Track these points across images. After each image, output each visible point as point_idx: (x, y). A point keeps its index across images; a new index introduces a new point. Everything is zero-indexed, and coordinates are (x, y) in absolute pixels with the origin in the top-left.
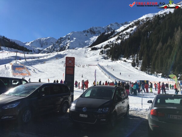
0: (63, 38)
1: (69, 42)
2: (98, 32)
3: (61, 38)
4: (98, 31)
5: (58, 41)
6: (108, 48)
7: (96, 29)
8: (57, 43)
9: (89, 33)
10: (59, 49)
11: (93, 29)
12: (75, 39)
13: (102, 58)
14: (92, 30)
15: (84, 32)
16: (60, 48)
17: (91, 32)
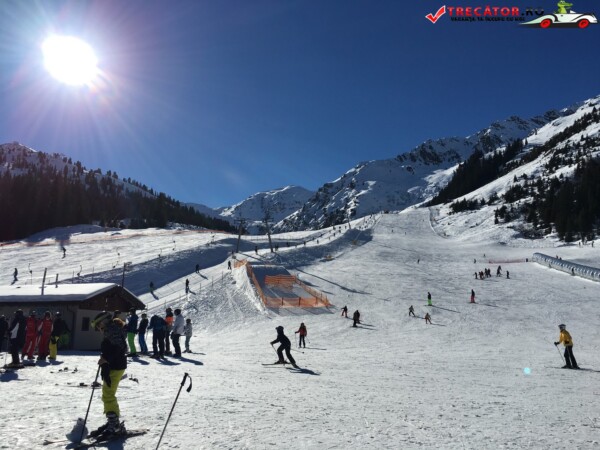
0: (331, 185)
1: (353, 196)
2: (448, 157)
3: (326, 185)
4: (450, 152)
5: (317, 196)
6: (523, 200)
7: (443, 145)
8: (314, 201)
9: (418, 162)
10: (322, 221)
11: (431, 147)
12: (371, 183)
13: (516, 237)
14: (429, 151)
15: (401, 158)
16: (326, 215)
17: (424, 158)
